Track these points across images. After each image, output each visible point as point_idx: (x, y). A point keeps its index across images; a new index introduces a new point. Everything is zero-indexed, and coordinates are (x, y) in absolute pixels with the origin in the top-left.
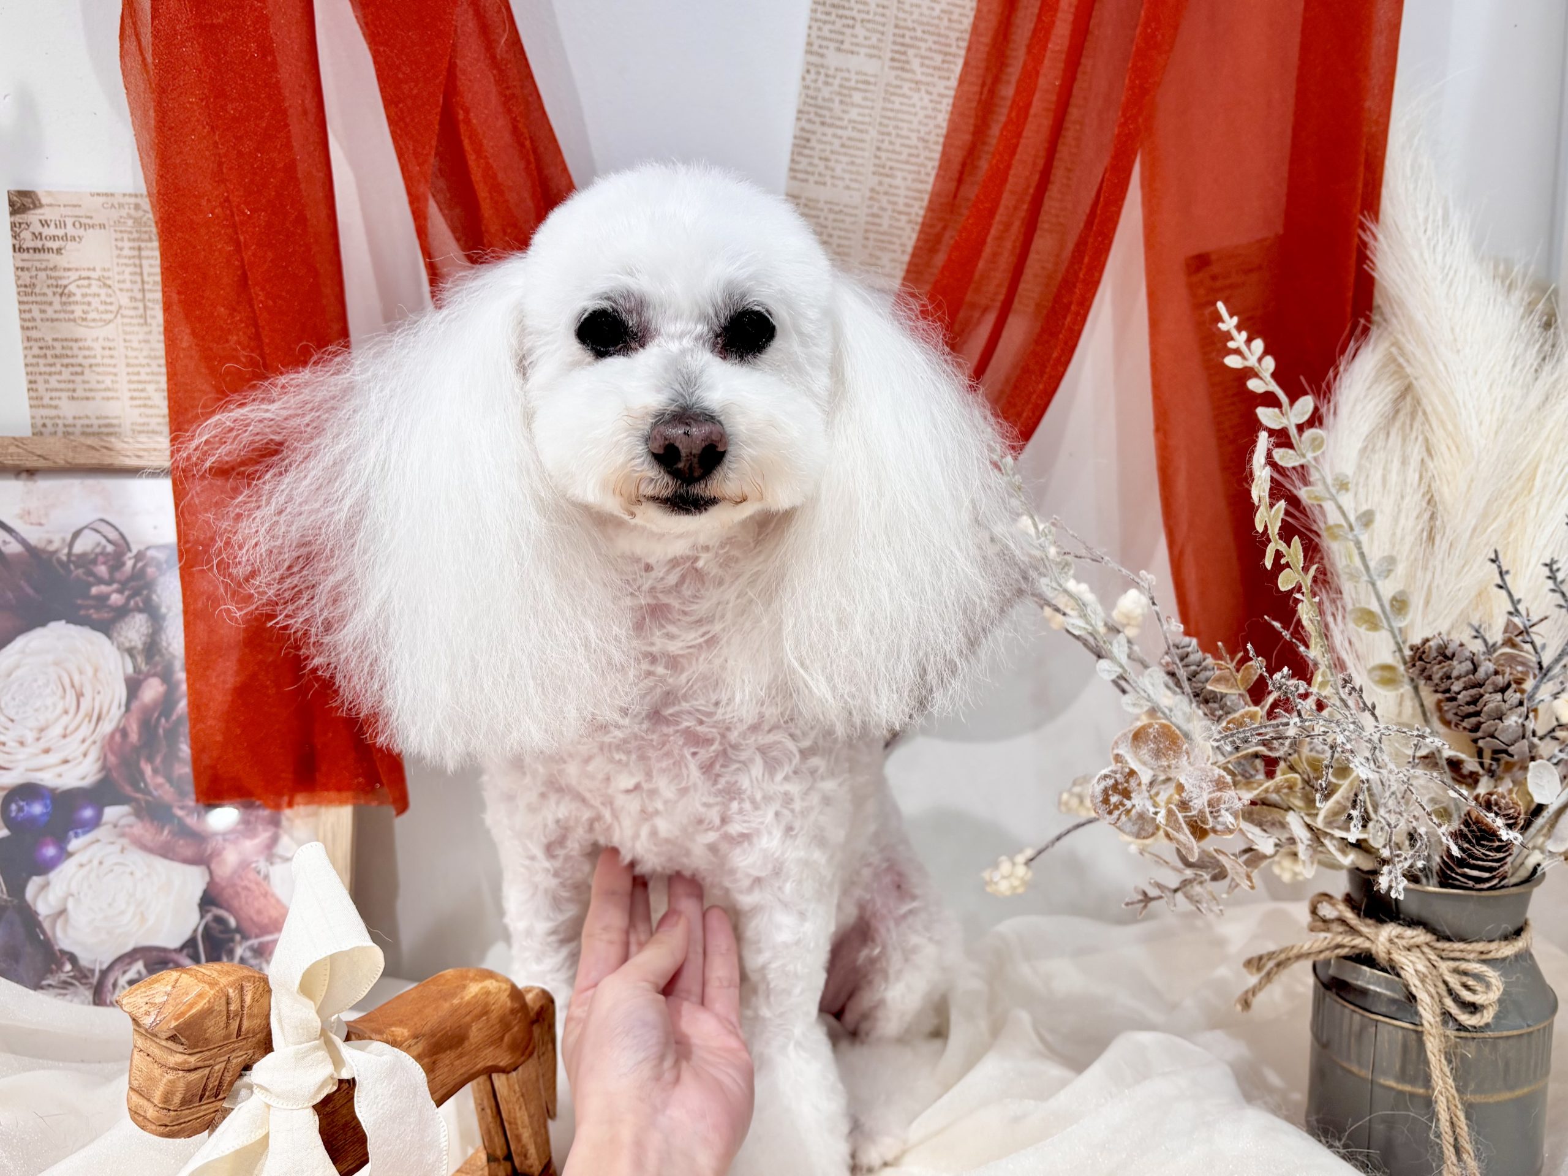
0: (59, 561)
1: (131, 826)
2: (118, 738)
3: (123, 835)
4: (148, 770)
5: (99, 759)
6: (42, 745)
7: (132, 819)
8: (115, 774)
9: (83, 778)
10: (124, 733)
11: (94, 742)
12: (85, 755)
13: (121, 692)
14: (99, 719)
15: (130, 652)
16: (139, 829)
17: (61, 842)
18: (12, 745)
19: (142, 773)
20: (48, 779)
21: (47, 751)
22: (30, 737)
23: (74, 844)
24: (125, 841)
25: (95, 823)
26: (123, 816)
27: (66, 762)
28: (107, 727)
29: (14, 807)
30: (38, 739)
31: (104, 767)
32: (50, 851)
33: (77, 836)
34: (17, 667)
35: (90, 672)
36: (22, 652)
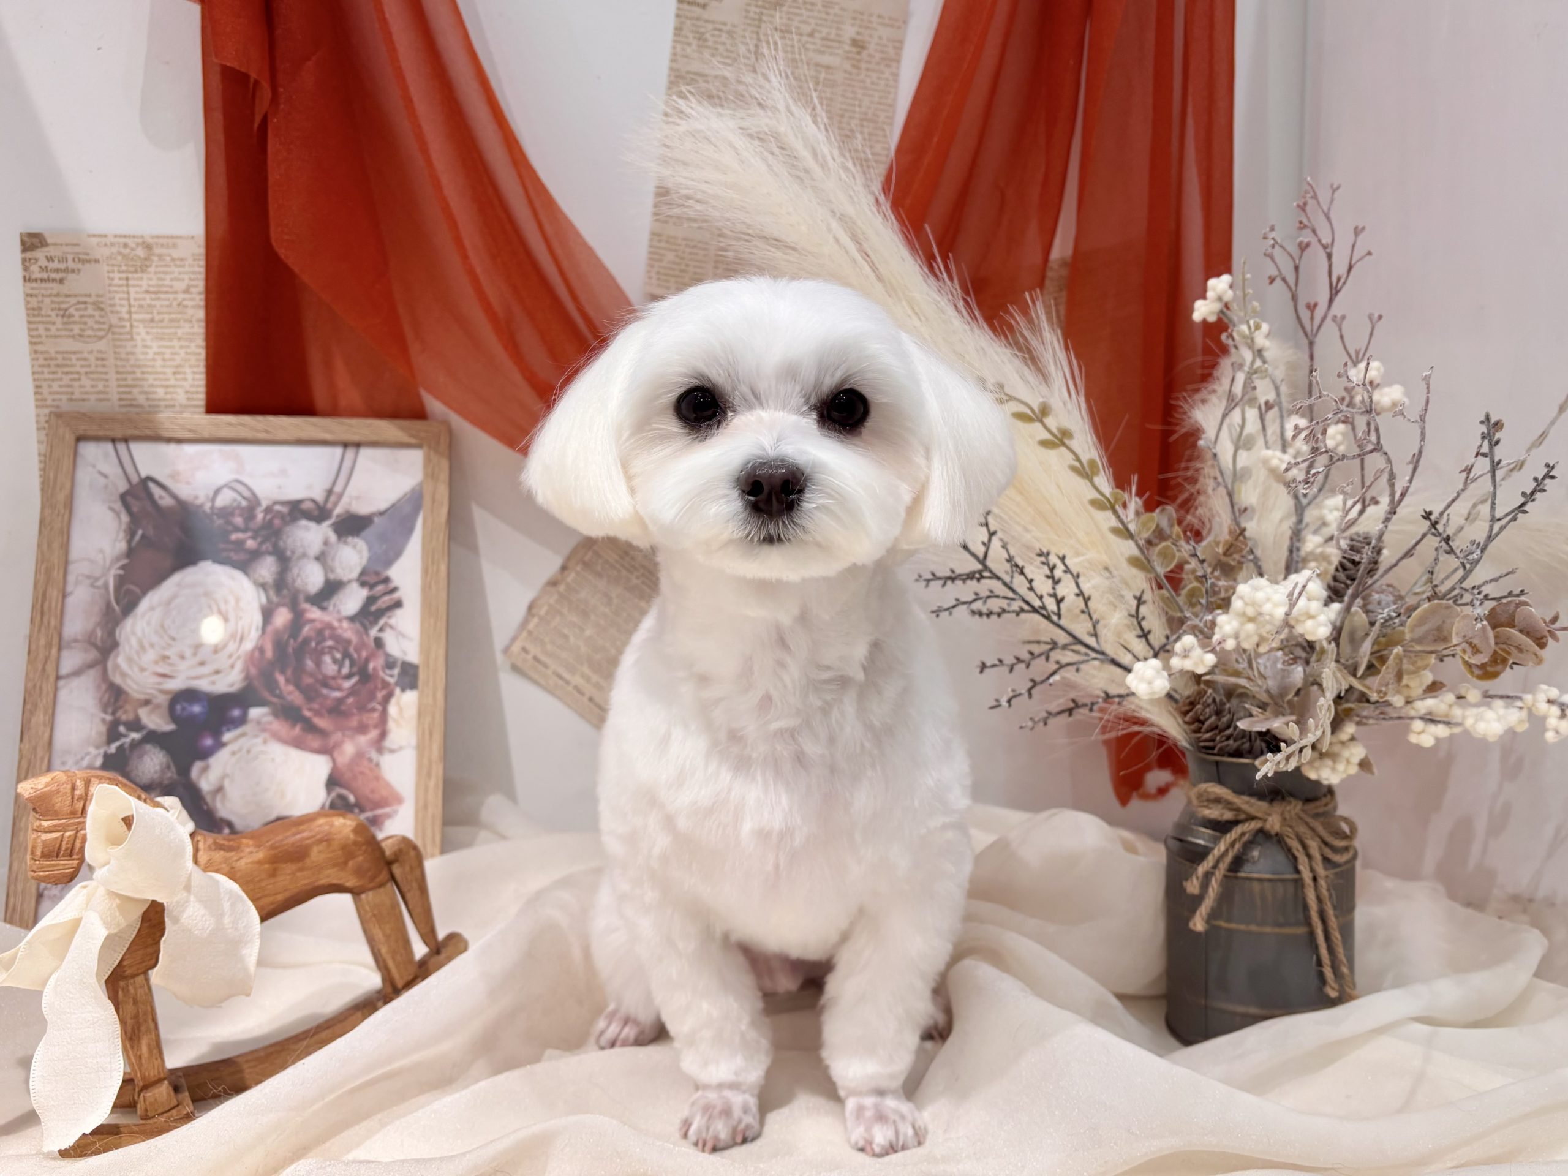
0: (204, 512)
1: (270, 723)
2: (257, 654)
3: (264, 730)
4: (281, 679)
5: (242, 671)
6: (198, 659)
7: (270, 718)
8: (256, 683)
9: (232, 685)
10: (261, 649)
11: (239, 658)
12: (232, 667)
13: (257, 618)
14: (242, 639)
15: (263, 586)
16: (277, 725)
17: (217, 734)
18: (175, 659)
19: (276, 682)
20: (205, 685)
21: (202, 664)
22: (188, 653)
23: (227, 737)
24: (266, 735)
25: (242, 720)
26: (265, 715)
27: (217, 672)
28: (249, 645)
29: (178, 707)
30: (195, 654)
31: (247, 677)
32: (208, 742)
33: (229, 730)
34: (175, 596)
35: (232, 602)
36: (179, 585)
